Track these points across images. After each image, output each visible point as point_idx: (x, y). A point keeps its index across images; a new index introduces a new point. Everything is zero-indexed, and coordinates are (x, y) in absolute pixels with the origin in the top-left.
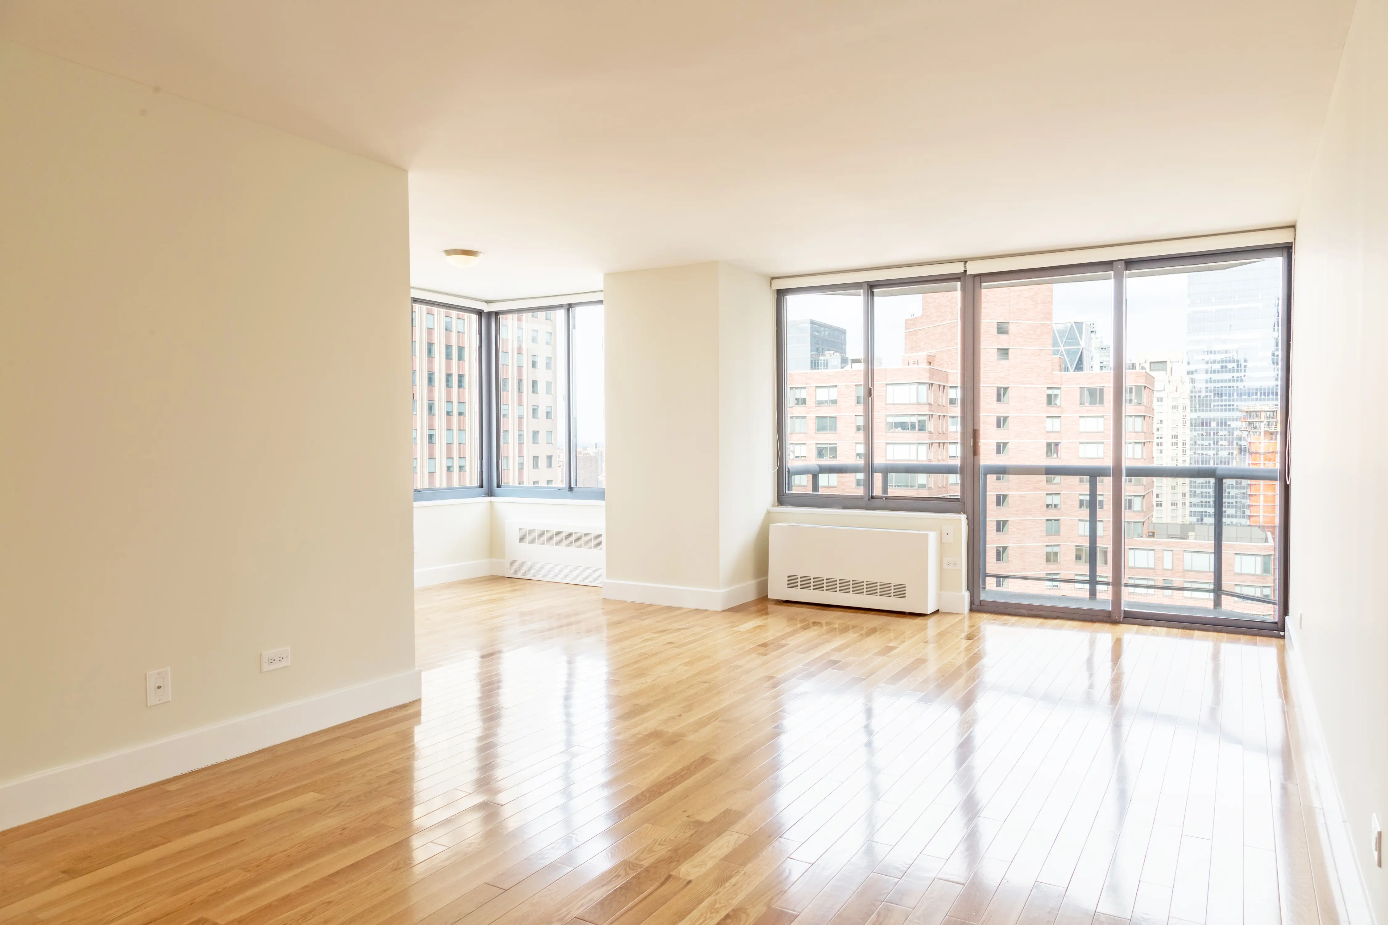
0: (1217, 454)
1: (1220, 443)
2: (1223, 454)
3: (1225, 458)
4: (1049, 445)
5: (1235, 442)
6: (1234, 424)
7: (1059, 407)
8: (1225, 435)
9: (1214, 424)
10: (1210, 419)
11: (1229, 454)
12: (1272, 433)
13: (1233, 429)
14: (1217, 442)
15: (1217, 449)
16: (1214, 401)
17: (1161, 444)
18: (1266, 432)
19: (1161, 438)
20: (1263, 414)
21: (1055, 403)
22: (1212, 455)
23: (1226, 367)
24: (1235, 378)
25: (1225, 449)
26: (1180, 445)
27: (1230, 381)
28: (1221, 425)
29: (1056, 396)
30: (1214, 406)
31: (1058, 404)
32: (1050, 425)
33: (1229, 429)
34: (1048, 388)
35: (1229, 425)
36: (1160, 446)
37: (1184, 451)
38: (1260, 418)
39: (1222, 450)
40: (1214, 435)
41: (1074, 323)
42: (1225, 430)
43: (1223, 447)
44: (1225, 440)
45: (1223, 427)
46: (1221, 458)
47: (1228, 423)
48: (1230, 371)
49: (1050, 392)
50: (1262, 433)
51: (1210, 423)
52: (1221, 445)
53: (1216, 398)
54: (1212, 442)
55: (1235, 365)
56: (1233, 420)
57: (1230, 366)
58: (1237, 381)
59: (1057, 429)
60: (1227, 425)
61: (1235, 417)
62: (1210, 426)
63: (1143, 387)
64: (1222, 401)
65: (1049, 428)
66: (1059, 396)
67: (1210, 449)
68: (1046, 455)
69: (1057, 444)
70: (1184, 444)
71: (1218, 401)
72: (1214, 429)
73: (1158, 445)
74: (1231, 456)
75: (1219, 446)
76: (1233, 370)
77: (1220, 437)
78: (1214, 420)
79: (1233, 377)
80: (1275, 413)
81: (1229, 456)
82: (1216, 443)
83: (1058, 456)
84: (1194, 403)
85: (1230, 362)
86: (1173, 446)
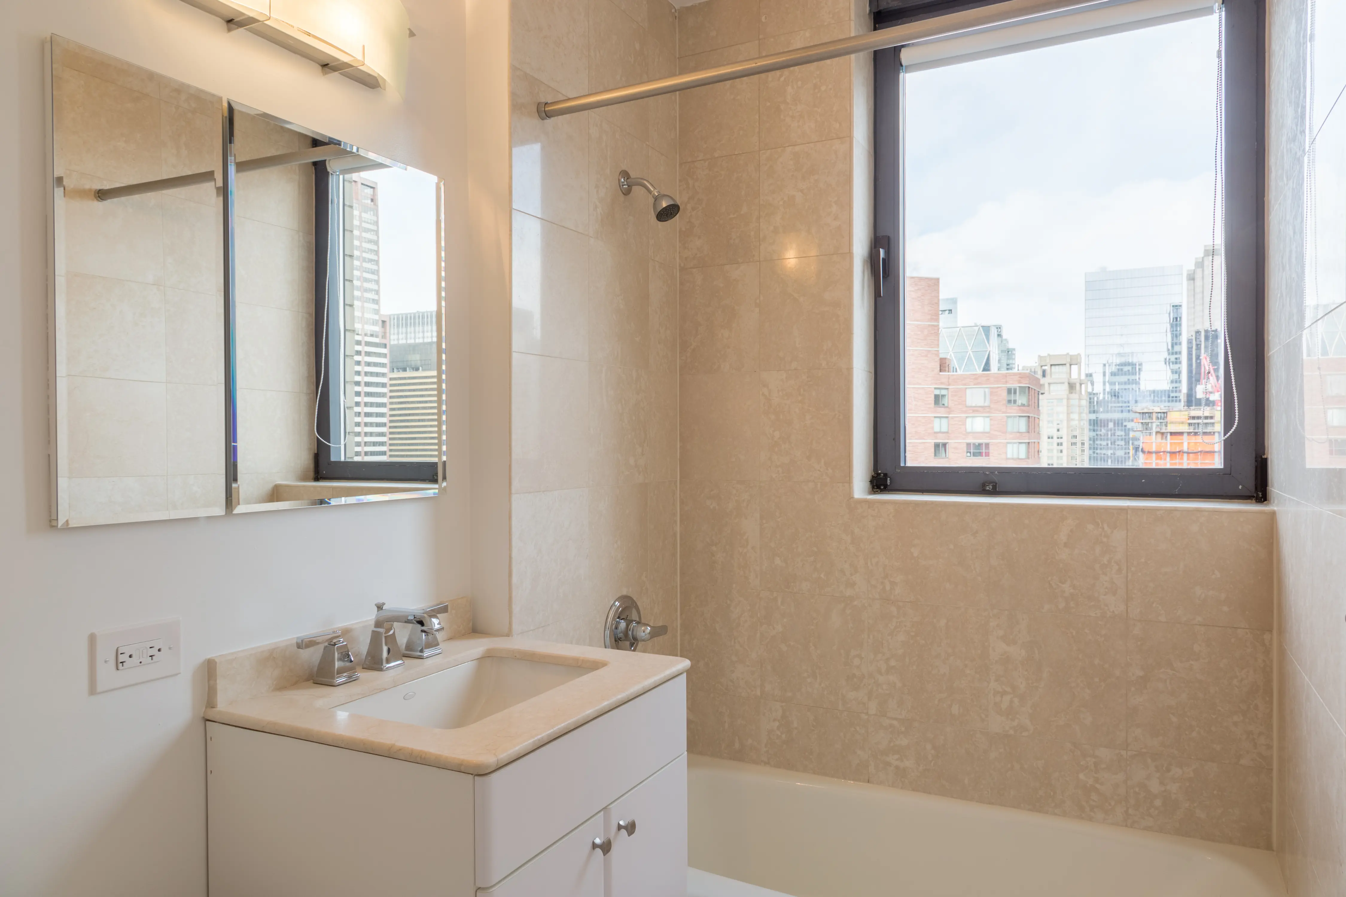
0: (1114, 454)
1: (1117, 443)
2: (1120, 453)
3: (1122, 457)
4: (937, 446)
5: (1131, 442)
6: (1130, 425)
7: (947, 407)
8: (1121, 436)
9: (1111, 425)
10: (1108, 420)
11: (1125, 454)
12: (1163, 434)
13: (1129, 429)
14: (1114, 442)
15: (1115, 449)
16: (1111, 403)
17: (1061, 444)
18: (1157, 433)
19: (1061, 438)
20: (1154, 416)
21: (943, 403)
22: (1109, 455)
23: (1122, 370)
24: (1131, 380)
25: (1122, 449)
26: (1079, 445)
27: (1125, 383)
28: (1118, 426)
29: (943, 396)
30: (1111, 407)
31: (946, 405)
32: (938, 425)
33: (1125, 429)
34: (935, 388)
35: (1125, 426)
36: (1061, 445)
37: (1083, 451)
38: (1152, 419)
39: (1118, 449)
40: (1111, 436)
41: (981, 326)
42: (1122, 430)
43: (1120, 446)
44: (1122, 440)
45: (1120, 428)
46: (1118, 457)
47: (1124, 424)
48: (1125, 374)
49: (937, 392)
50: (1154, 433)
51: (1108, 424)
52: (1118, 445)
53: (1113, 399)
54: (1109, 442)
55: (1130, 368)
56: (1129, 421)
57: (1126, 369)
58: (1133, 384)
59: (944, 429)
60: (1124, 426)
61: (1131, 418)
62: (1108, 427)
63: (1027, 389)
64: (1119, 402)
65: (937, 429)
66: (947, 396)
67: (1108, 449)
68: (933, 455)
69: (945, 445)
70: (1083, 444)
71: (1115, 403)
72: (1111, 430)
73: (1058, 444)
74: (1127, 455)
75: (1116, 446)
76: (1128, 373)
77: (1116, 437)
78: (1111, 420)
79: (1129, 380)
80: (1165, 415)
81: (1125, 455)
83: (946, 456)
84: (1092, 404)
85: (1125, 365)
86: (1073, 446)
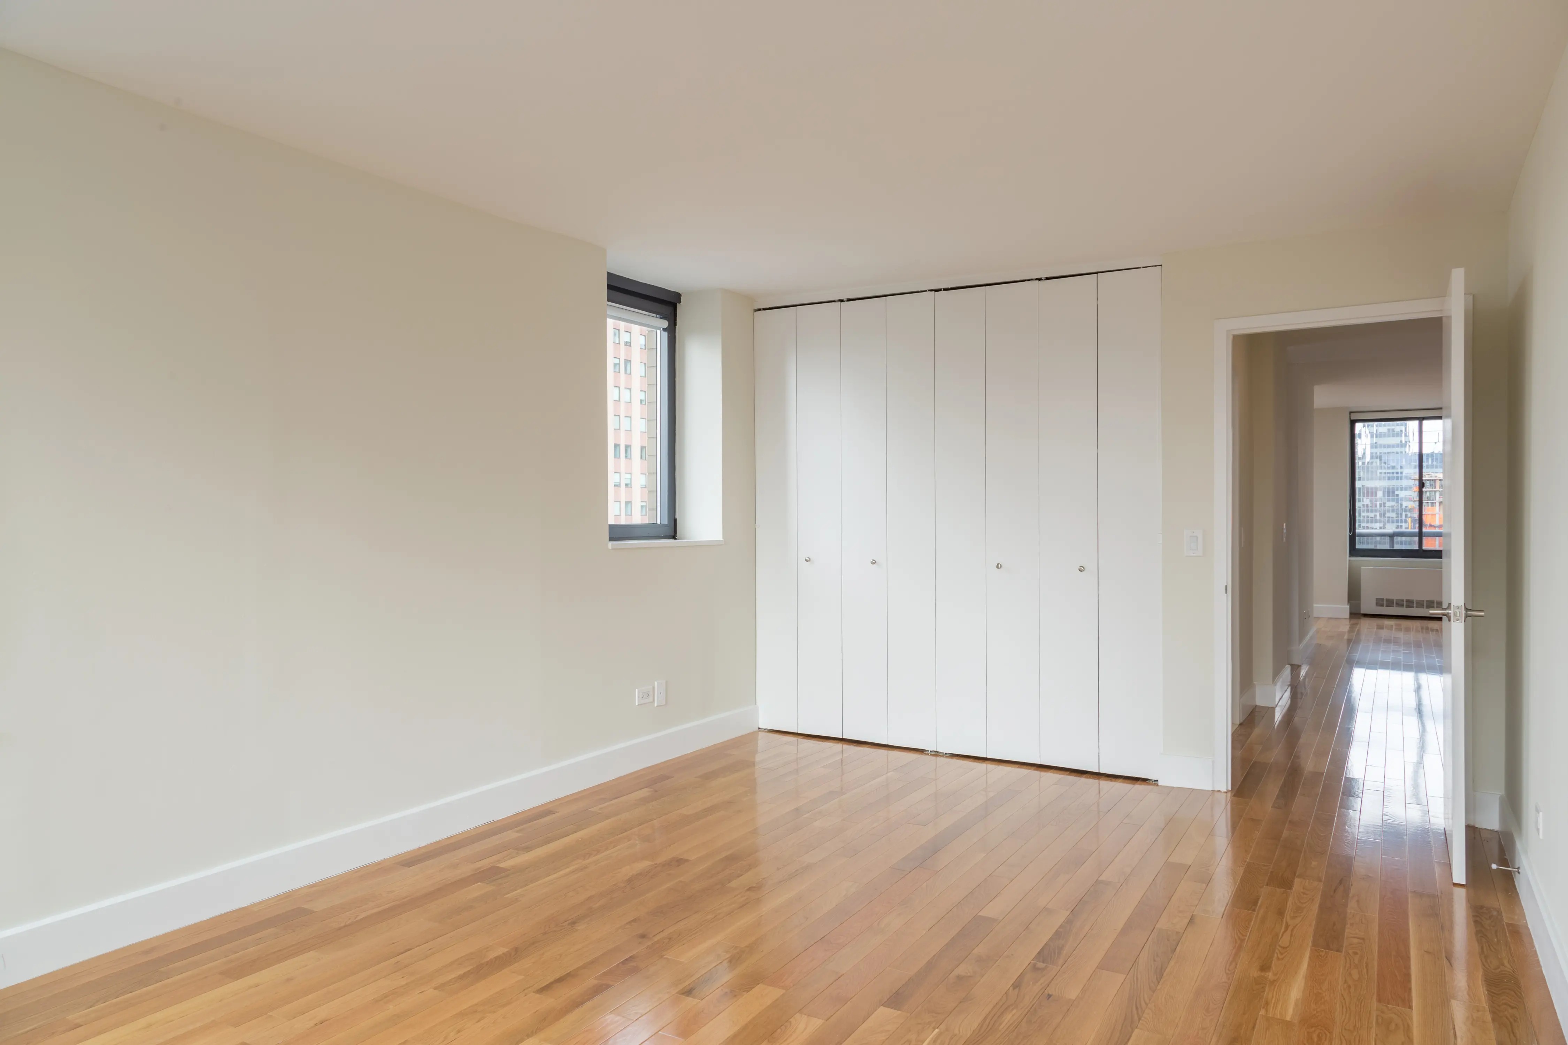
82: (1383, 515)
